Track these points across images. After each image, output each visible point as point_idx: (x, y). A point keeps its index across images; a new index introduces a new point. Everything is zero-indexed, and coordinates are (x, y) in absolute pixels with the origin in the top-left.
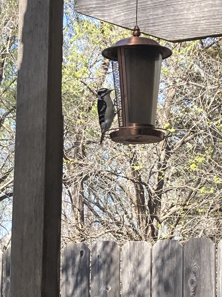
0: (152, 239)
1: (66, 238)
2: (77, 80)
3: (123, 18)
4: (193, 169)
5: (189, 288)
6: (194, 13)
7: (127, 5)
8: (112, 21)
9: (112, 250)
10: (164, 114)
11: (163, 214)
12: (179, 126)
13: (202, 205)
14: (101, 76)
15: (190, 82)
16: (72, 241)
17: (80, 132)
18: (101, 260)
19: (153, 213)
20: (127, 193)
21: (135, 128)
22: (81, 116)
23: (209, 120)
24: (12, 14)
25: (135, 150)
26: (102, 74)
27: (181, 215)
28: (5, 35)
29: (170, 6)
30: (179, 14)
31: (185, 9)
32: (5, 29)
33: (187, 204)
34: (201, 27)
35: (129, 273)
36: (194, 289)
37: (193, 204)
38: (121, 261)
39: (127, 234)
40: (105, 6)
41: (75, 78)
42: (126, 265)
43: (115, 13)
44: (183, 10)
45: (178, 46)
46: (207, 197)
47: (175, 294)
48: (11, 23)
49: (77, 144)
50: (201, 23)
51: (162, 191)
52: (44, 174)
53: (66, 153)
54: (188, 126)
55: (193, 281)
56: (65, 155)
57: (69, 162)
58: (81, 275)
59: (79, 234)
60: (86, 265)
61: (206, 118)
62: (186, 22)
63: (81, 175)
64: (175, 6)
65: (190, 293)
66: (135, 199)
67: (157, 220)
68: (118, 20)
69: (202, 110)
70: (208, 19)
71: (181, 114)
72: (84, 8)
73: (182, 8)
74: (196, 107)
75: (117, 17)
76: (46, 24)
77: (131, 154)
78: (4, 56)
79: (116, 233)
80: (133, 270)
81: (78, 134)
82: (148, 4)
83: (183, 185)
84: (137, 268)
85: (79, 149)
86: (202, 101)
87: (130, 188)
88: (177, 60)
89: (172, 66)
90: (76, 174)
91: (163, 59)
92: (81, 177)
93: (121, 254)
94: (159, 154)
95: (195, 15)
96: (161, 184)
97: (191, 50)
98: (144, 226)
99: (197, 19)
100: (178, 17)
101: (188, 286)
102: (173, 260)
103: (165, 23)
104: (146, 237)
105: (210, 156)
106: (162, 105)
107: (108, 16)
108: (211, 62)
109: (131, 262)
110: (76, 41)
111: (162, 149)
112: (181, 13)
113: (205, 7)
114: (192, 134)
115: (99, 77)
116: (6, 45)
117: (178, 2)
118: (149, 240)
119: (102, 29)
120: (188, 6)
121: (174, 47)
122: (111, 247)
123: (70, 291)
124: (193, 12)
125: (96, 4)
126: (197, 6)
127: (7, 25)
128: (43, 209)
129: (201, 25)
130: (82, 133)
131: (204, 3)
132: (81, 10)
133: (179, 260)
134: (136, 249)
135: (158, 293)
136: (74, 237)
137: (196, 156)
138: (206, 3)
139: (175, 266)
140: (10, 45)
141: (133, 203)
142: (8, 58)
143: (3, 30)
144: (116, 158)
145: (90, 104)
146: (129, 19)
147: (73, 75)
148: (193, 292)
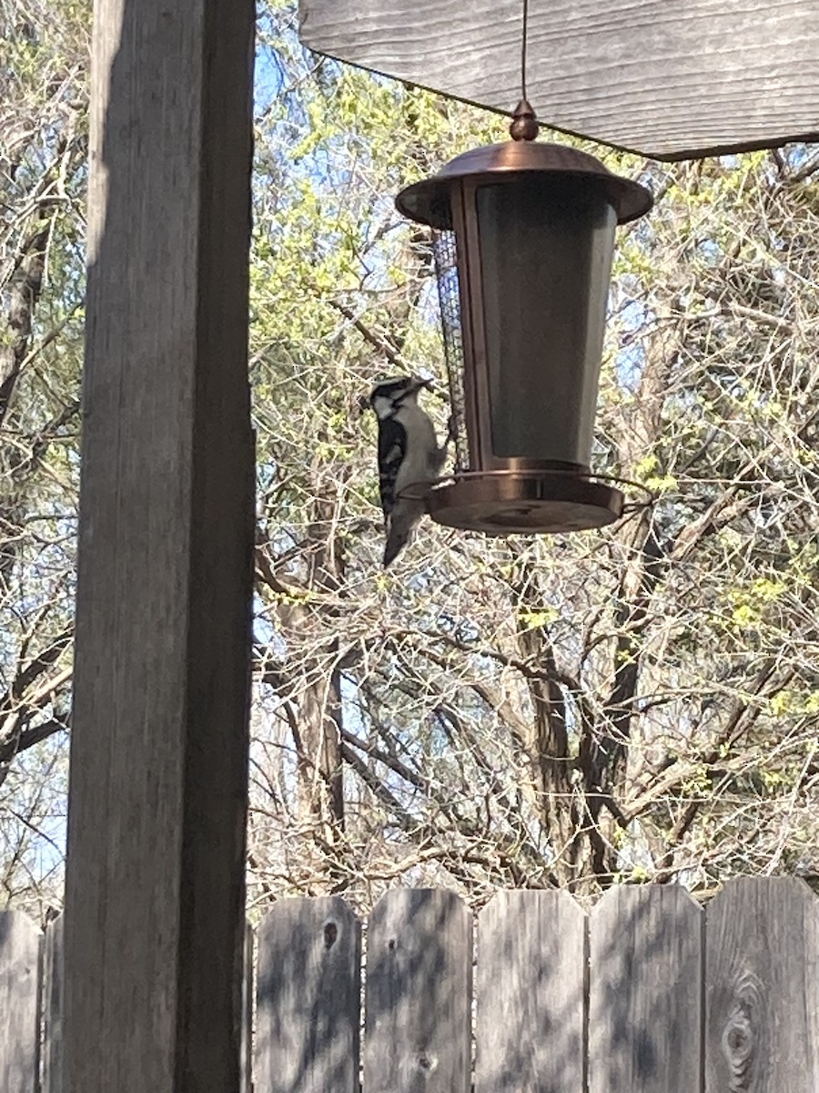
0: (595, 883)
1: (277, 877)
2: (314, 299)
3: (476, 71)
4: (743, 624)
5: (727, 1063)
6: (739, 51)
7: (495, 25)
8: (438, 82)
9: (442, 920)
10: (639, 424)
11: (635, 791)
12: (693, 469)
13: (778, 757)
14: (404, 284)
15: (734, 306)
16: (300, 891)
17: (327, 488)
18: (401, 960)
19: (599, 788)
20: (499, 715)
21: (515, 477)
22: (331, 432)
23: (802, 443)
24: (78, 55)
25: (531, 554)
26: (409, 277)
27: (700, 794)
28: (52, 133)
29: (653, 28)
30: (684, 58)
31: (707, 40)
32: (53, 111)
33: (723, 754)
34: (765, 104)
35: (506, 1006)
36: (741, 1065)
37: (747, 755)
38: (475, 964)
39: (503, 864)
40: (410, 28)
41: (310, 291)
42: (493, 975)
43: (449, 52)
44: (698, 43)
45: (689, 175)
46: (796, 727)
47: (674, 1082)
48: (75, 86)
49: (316, 532)
50: (763, 91)
51: (629, 706)
52: (183, 644)
53: (275, 568)
54: (729, 467)
55: (739, 1037)
56: (274, 572)
57: (286, 601)
58: (325, 1013)
59: (323, 864)
60: (345, 977)
61: (793, 438)
62: (710, 84)
63: (334, 646)
64: (670, 29)
65: (728, 1079)
66: (530, 737)
67: (612, 811)
68: (460, 78)
69: (777, 407)
70: (791, 76)
71: (701, 424)
72: (336, 34)
73: (694, 33)
74: (753, 395)
75: (456, 69)
76: (192, 96)
77: (516, 568)
78: (47, 209)
79: (460, 859)
80: (518, 993)
81: (320, 496)
82: (572, 22)
83: (707, 685)
84: (534, 987)
85: (324, 551)
86: (776, 377)
87: (514, 696)
88: (684, 226)
89: (667, 248)
90: (312, 645)
91: (621, 222)
92: (333, 654)
93: (475, 935)
94: (619, 572)
95: (743, 60)
96: (626, 681)
97: (737, 187)
98: (566, 834)
99: (748, 76)
100: (680, 67)
101: (722, 1054)
102: (666, 958)
103: (630, 89)
104: (572, 874)
105: (807, 577)
106: (632, 392)
107: (422, 64)
108: (811, 231)
109: (511, 967)
110: (311, 155)
111: (631, 552)
112: (692, 53)
113: (780, 31)
114: (740, 498)
115: (399, 287)
116: (54, 171)
117: (681, 11)
118: (584, 886)
119: (408, 108)
120: (718, 27)
121: (673, 176)
122: (439, 913)
123: (289, 1072)
124: (737, 48)
125: (380, 20)
126: (751, 29)
127: (58, 95)
128: (179, 769)
129: (766, 96)
130: (334, 493)
131: (778, 16)
132: (323, 42)
133: (689, 957)
134: (531, 920)
135: (613, 1080)
136: (307, 876)
137: (755, 577)
138: (782, 18)
139: (672, 982)
140: (71, 170)
141: (524, 751)
142: (62, 216)
143: (44, 112)
144: (462, 584)
145: (367, 385)
146: (500, 75)
147: (303, 279)
148: (739, 1076)
